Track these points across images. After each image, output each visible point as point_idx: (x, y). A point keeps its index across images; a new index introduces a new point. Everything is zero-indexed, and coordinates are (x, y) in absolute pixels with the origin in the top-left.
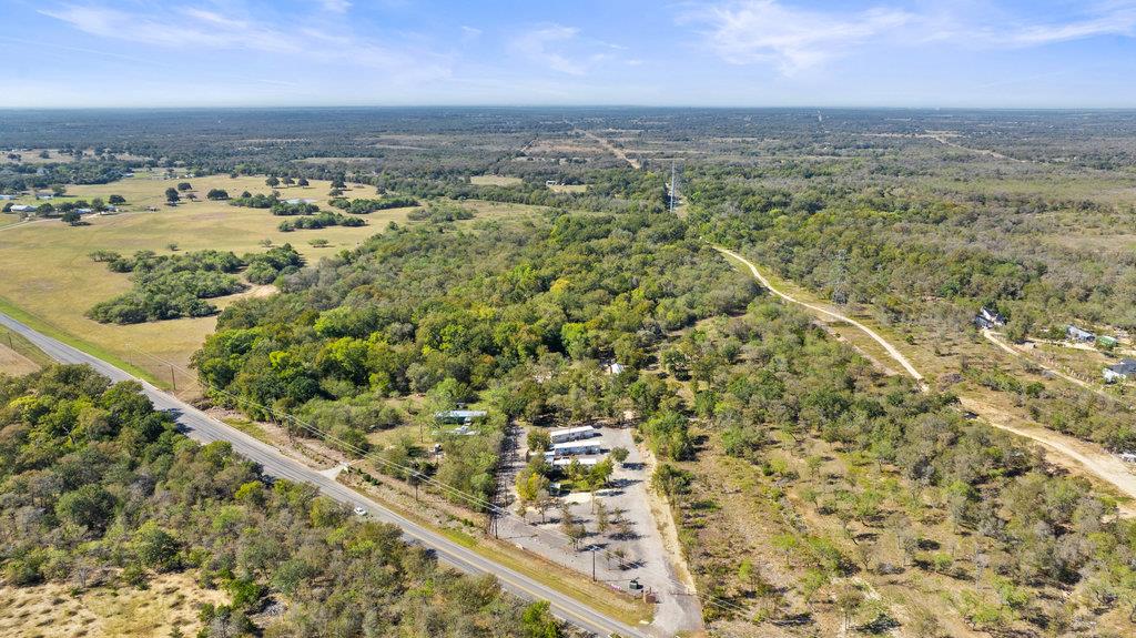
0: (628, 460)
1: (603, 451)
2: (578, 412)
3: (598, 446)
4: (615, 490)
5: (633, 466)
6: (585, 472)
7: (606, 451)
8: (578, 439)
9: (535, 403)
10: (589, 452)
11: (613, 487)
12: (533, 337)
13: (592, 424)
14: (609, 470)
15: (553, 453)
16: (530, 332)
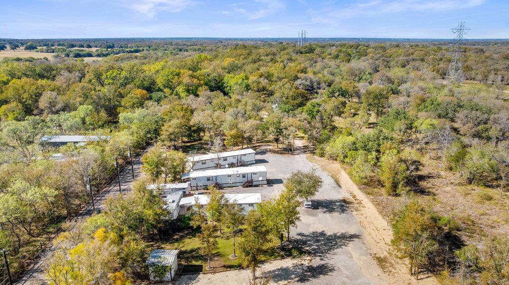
0: (319, 196)
1: (270, 182)
2: (233, 132)
3: (263, 174)
4: (306, 261)
5: (328, 206)
6: (237, 220)
7: (279, 181)
8: (232, 165)
9: (175, 122)
10: (249, 184)
11: (301, 252)
12: (195, 81)
13: (254, 148)
14: (291, 217)
15: (185, 185)
16: (192, 77)
